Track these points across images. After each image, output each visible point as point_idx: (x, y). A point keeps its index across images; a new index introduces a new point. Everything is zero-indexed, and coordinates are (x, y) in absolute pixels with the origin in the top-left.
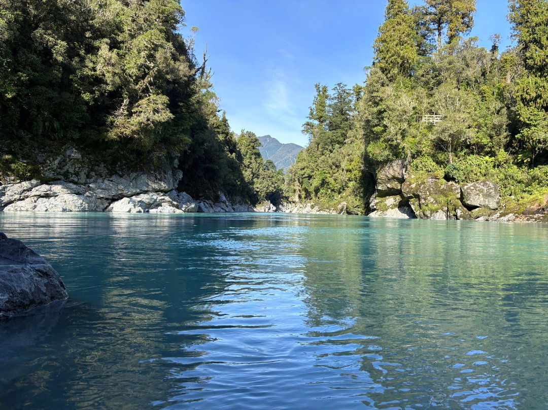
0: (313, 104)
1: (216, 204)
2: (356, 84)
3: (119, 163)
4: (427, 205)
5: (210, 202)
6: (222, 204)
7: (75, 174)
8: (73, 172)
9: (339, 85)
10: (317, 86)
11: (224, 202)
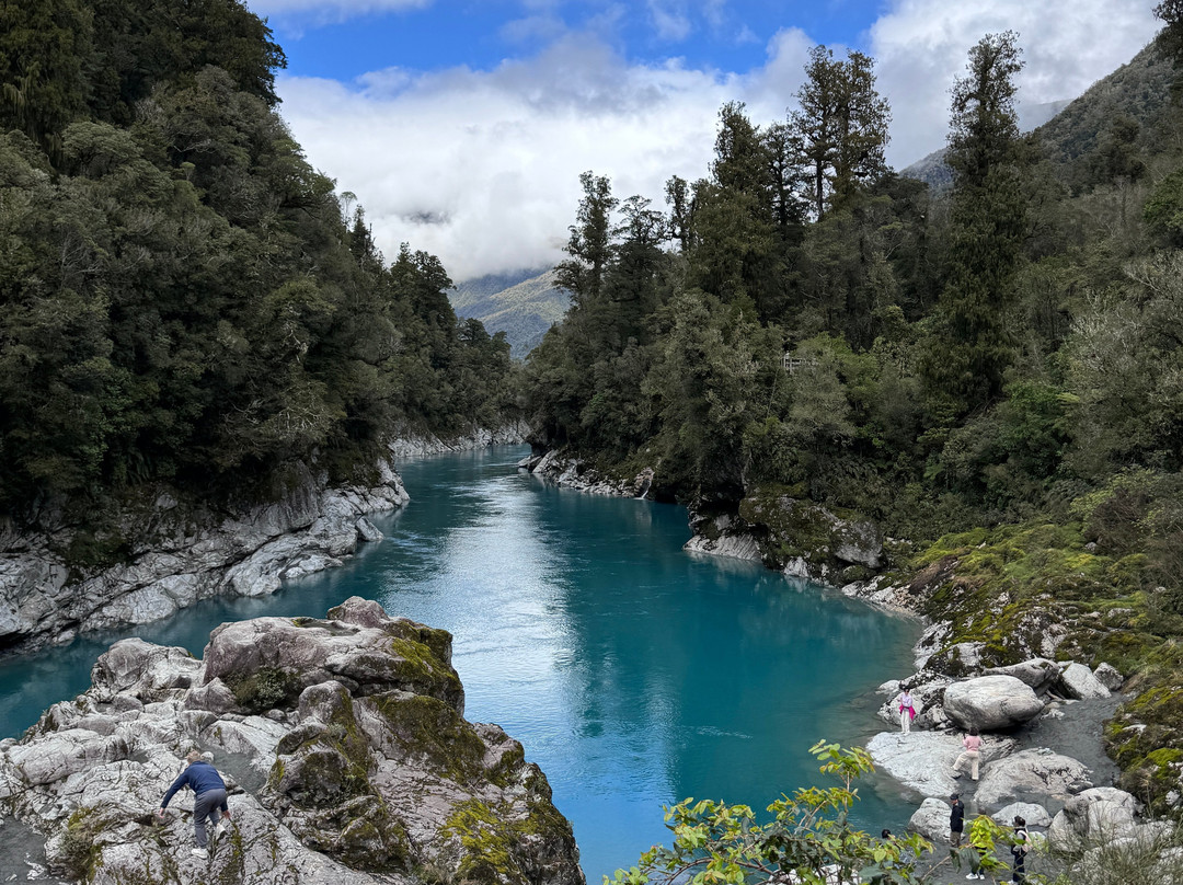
0: (578, 219)
1: (375, 490)
2: (675, 177)
3: (231, 495)
4: (779, 547)
5: (363, 489)
6: (386, 489)
7: (169, 536)
8: (165, 533)
9: (635, 199)
10: (586, 179)
11: (391, 485)
